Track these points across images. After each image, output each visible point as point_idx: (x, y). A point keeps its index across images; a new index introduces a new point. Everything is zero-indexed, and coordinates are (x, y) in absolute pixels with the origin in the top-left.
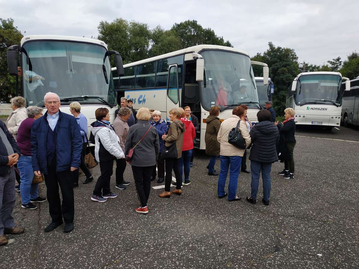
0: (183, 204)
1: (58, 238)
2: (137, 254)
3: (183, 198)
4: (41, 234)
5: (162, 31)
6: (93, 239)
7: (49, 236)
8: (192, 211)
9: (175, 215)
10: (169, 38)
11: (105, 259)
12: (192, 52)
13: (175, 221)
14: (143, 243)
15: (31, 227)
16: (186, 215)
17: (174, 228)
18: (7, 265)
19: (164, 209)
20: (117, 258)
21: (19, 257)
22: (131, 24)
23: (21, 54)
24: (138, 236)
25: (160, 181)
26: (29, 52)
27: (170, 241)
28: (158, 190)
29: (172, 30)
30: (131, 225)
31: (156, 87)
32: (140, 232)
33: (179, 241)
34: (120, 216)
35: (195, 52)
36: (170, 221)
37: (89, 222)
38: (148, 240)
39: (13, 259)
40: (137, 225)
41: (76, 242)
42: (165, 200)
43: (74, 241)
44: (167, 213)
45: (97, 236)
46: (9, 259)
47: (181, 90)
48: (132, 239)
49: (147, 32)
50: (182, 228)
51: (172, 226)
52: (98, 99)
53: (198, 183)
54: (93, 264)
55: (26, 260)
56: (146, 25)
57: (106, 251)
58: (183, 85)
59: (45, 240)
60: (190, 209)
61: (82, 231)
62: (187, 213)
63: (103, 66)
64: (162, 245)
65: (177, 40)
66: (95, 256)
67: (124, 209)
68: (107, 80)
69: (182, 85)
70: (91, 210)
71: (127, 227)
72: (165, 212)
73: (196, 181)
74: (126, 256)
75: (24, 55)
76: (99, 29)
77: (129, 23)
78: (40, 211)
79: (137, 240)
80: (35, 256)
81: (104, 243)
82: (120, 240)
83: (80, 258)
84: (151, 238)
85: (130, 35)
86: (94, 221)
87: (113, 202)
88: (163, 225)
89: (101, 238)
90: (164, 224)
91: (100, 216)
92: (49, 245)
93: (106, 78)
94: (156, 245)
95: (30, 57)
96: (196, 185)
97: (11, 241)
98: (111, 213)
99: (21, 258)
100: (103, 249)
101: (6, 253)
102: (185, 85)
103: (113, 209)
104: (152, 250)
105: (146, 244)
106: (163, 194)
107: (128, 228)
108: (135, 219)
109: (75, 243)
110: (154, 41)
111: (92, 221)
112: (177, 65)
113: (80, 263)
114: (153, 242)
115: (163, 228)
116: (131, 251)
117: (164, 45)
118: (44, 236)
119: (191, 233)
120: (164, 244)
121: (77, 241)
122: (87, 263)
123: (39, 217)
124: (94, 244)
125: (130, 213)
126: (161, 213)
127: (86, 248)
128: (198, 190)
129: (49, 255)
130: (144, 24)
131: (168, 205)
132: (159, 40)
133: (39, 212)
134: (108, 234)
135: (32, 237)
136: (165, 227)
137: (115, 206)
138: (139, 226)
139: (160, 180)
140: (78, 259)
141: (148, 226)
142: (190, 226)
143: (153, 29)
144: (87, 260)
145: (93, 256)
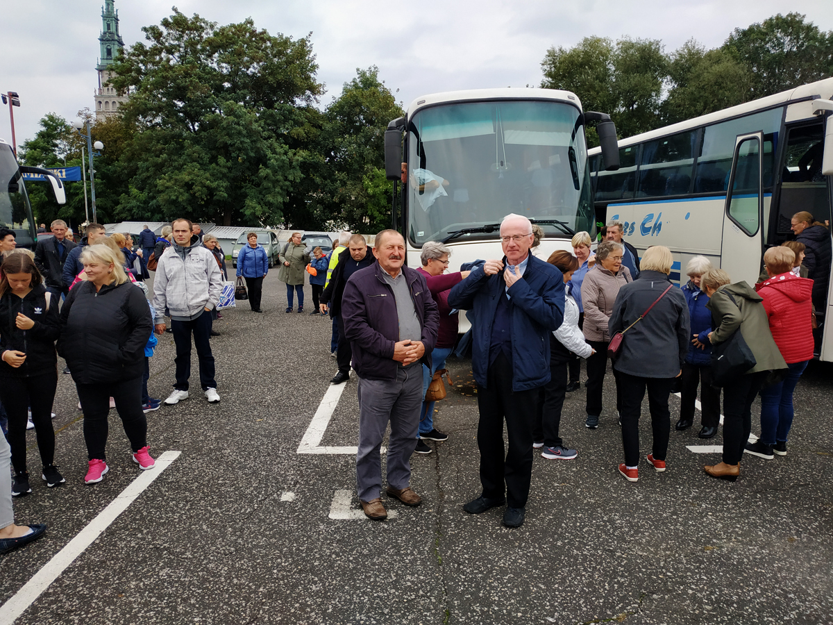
0: (782, 506)
1: (479, 529)
2: (668, 611)
3: (780, 490)
4: (446, 511)
5: (698, 53)
6: (557, 548)
7: (461, 519)
8: (813, 531)
9: (761, 531)
10: (717, 68)
11: (591, 603)
12: (810, 98)
13: (762, 548)
14: (682, 588)
15: (425, 492)
16: (795, 537)
17: (764, 566)
18: (389, 563)
19: (728, 508)
20: (617, 608)
21: (409, 551)
22: (620, 46)
23: (408, 135)
24: (664, 564)
25: (705, 434)
26: (421, 129)
27: (754, 598)
28: (705, 458)
29: (726, 47)
30: (643, 533)
31: (694, 192)
32: (669, 556)
33: (784, 607)
34: (613, 504)
35: (820, 97)
36: (747, 544)
37: (543, 505)
38: (693, 583)
39: (398, 554)
40: (658, 537)
41: (520, 547)
42: (727, 487)
43: (514, 543)
44: (739, 522)
45: (565, 544)
46: (392, 550)
47: (768, 200)
48: (649, 569)
49: (660, 59)
50: (788, 570)
51: (756, 559)
52: (555, 225)
53: (820, 455)
54: (564, 610)
55: (423, 563)
56: (657, 44)
57: (590, 585)
58: (775, 187)
59: (455, 527)
60: (804, 524)
61: (530, 523)
62: (798, 534)
63: (571, 148)
64: (735, 605)
65: (740, 69)
66: (564, 591)
67: (622, 491)
68: (578, 180)
69: (772, 185)
70: (543, 478)
71: (632, 536)
72: (731, 518)
73: (813, 448)
74: (642, 611)
75: (412, 136)
76: (545, 67)
77: (614, 44)
78: (438, 459)
79: (665, 575)
80: (439, 557)
81: (581, 564)
82: (619, 565)
83: (533, 586)
84: (701, 579)
85: (615, 71)
86: (553, 505)
87: (592, 468)
88: (729, 552)
89: (575, 551)
90: (733, 550)
91: (564, 495)
92: (464, 539)
93: (575, 175)
94: (718, 601)
95: (423, 140)
96: (814, 458)
97: (392, 514)
98: (590, 494)
99: (414, 555)
100: (581, 578)
101: (385, 538)
102: (783, 187)
103: (593, 484)
104: (708, 611)
105: (690, 592)
106: (719, 469)
107: (636, 540)
108: (652, 521)
109: (516, 547)
110: (675, 79)
111: (549, 503)
112: (763, 134)
113: (534, 598)
114: (707, 590)
115: (730, 559)
116: (652, 601)
117: (704, 86)
118: (452, 517)
119: (816, 591)
120: (742, 603)
121: (520, 544)
122: (549, 601)
123: (438, 473)
124: (561, 561)
125: (636, 502)
126: (721, 519)
127: (543, 567)
128: (824, 473)
129: (467, 562)
130: (652, 41)
131: (735, 499)
132: (689, 75)
133: (437, 463)
134: (590, 545)
135: (430, 514)
136: (735, 556)
137: (599, 479)
138: (664, 539)
139: (706, 432)
140: (528, 587)
141: (689, 545)
142: (812, 571)
143: (674, 51)
144: (547, 594)
145: (560, 588)
